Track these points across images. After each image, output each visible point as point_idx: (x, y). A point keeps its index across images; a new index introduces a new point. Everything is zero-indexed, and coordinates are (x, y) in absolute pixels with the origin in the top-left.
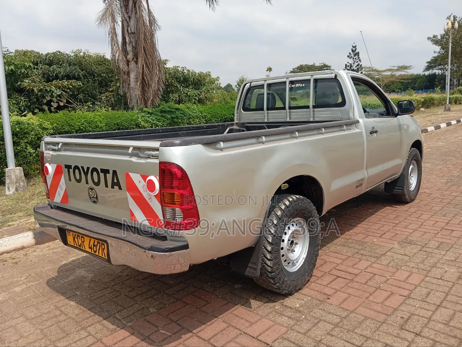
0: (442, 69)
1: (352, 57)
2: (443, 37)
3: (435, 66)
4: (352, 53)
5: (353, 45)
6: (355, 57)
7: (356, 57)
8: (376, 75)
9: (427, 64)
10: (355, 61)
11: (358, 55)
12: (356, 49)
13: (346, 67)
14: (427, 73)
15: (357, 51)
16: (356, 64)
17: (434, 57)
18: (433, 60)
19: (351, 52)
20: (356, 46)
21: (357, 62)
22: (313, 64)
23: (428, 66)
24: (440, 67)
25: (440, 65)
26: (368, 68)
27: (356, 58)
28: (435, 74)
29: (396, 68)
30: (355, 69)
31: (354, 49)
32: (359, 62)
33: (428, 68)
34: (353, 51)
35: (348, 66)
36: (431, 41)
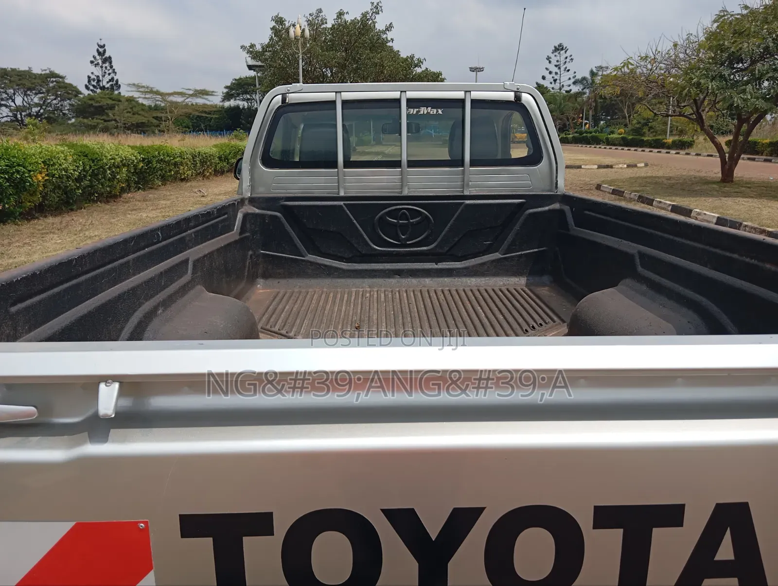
0: (248, 99)
1: (98, 64)
2: (265, 48)
3: (238, 95)
4: (98, 57)
5: (99, 44)
6: (104, 65)
7: (107, 64)
8: (158, 101)
9: (225, 91)
10: (105, 73)
11: (111, 63)
12: (105, 51)
13: (89, 81)
14: (227, 104)
15: (107, 55)
16: (107, 78)
17: (235, 80)
18: (234, 84)
19: (96, 54)
20: (104, 45)
21: (109, 74)
22: (27, 69)
23: (227, 93)
24: (245, 96)
25: (246, 93)
26: (144, 87)
27: (106, 68)
28: (238, 107)
29: (191, 92)
30: (106, 86)
31: (101, 50)
32: (112, 75)
33: (228, 97)
34: (99, 53)
35: (94, 80)
36: (248, 53)
